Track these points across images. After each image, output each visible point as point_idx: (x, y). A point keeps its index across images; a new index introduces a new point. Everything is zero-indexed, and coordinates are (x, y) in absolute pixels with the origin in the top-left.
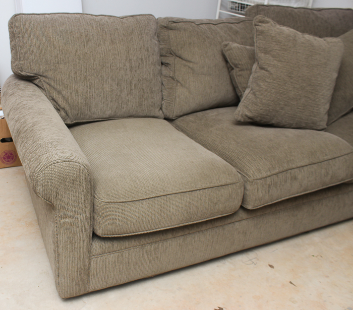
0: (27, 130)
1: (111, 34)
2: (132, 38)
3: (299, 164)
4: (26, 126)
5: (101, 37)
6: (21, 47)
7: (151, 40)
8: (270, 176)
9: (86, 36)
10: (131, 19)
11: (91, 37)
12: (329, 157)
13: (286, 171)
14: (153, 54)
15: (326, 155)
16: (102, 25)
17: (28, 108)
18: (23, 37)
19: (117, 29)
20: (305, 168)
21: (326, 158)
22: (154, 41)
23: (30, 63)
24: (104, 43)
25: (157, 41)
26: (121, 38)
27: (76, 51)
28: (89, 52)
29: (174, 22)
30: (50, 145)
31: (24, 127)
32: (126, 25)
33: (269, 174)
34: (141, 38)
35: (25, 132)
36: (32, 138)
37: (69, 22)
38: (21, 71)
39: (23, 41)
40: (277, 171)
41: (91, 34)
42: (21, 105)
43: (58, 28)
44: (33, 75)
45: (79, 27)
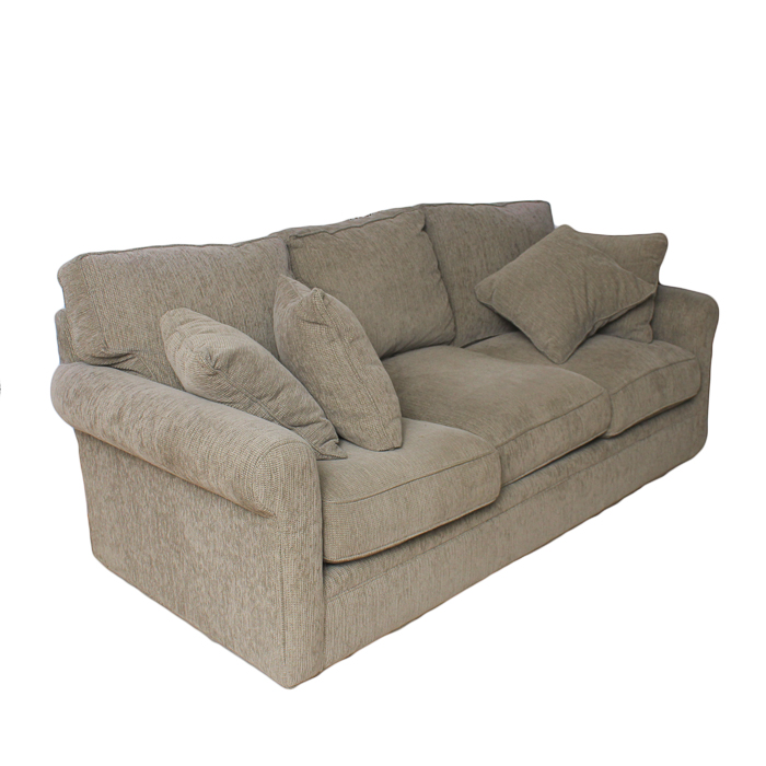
3: (540, 421)
6: (101, 307)
8: (507, 443)
10: (250, 246)
12: (574, 405)
13: (525, 432)
15: (570, 403)
17: (160, 397)
20: (548, 426)
21: (570, 407)
23: (121, 332)
29: (297, 237)
33: (505, 440)
36: (212, 428)
37: (168, 259)
39: (104, 298)
40: (514, 434)
42: (142, 396)
43: (157, 271)
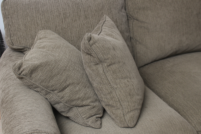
0: (8, 100)
1: (84, 11)
2: (103, 12)
4: (8, 97)
5: (76, 14)
6: (10, 26)
7: (119, 13)
9: (64, 14)
11: (68, 15)
14: (121, 24)
16: (77, 4)
17: (13, 79)
18: (12, 18)
19: (90, 6)
22: (122, 13)
23: (19, 38)
24: (79, 19)
25: (124, 13)
26: (93, 14)
27: (56, 27)
28: (67, 27)
30: (23, 117)
31: (6, 98)
32: (97, 2)
34: (110, 12)
35: (6, 102)
36: (10, 109)
37: (49, 3)
38: (12, 45)
39: (12, 21)
41: (68, 12)
42: (9, 76)
43: (40, 9)
44: (22, 48)
45: (57, 6)
